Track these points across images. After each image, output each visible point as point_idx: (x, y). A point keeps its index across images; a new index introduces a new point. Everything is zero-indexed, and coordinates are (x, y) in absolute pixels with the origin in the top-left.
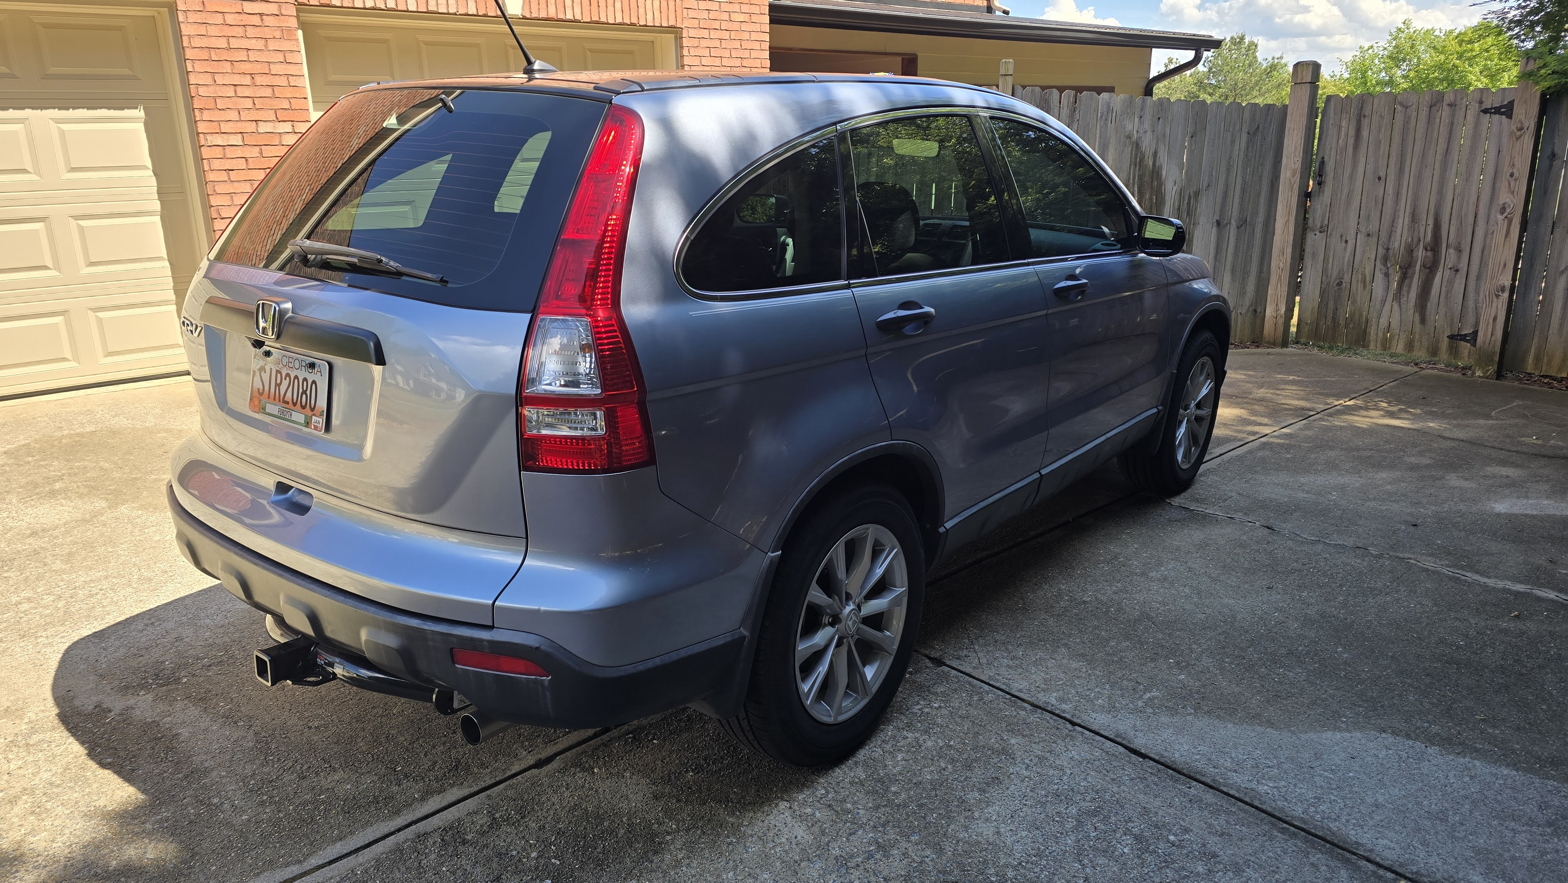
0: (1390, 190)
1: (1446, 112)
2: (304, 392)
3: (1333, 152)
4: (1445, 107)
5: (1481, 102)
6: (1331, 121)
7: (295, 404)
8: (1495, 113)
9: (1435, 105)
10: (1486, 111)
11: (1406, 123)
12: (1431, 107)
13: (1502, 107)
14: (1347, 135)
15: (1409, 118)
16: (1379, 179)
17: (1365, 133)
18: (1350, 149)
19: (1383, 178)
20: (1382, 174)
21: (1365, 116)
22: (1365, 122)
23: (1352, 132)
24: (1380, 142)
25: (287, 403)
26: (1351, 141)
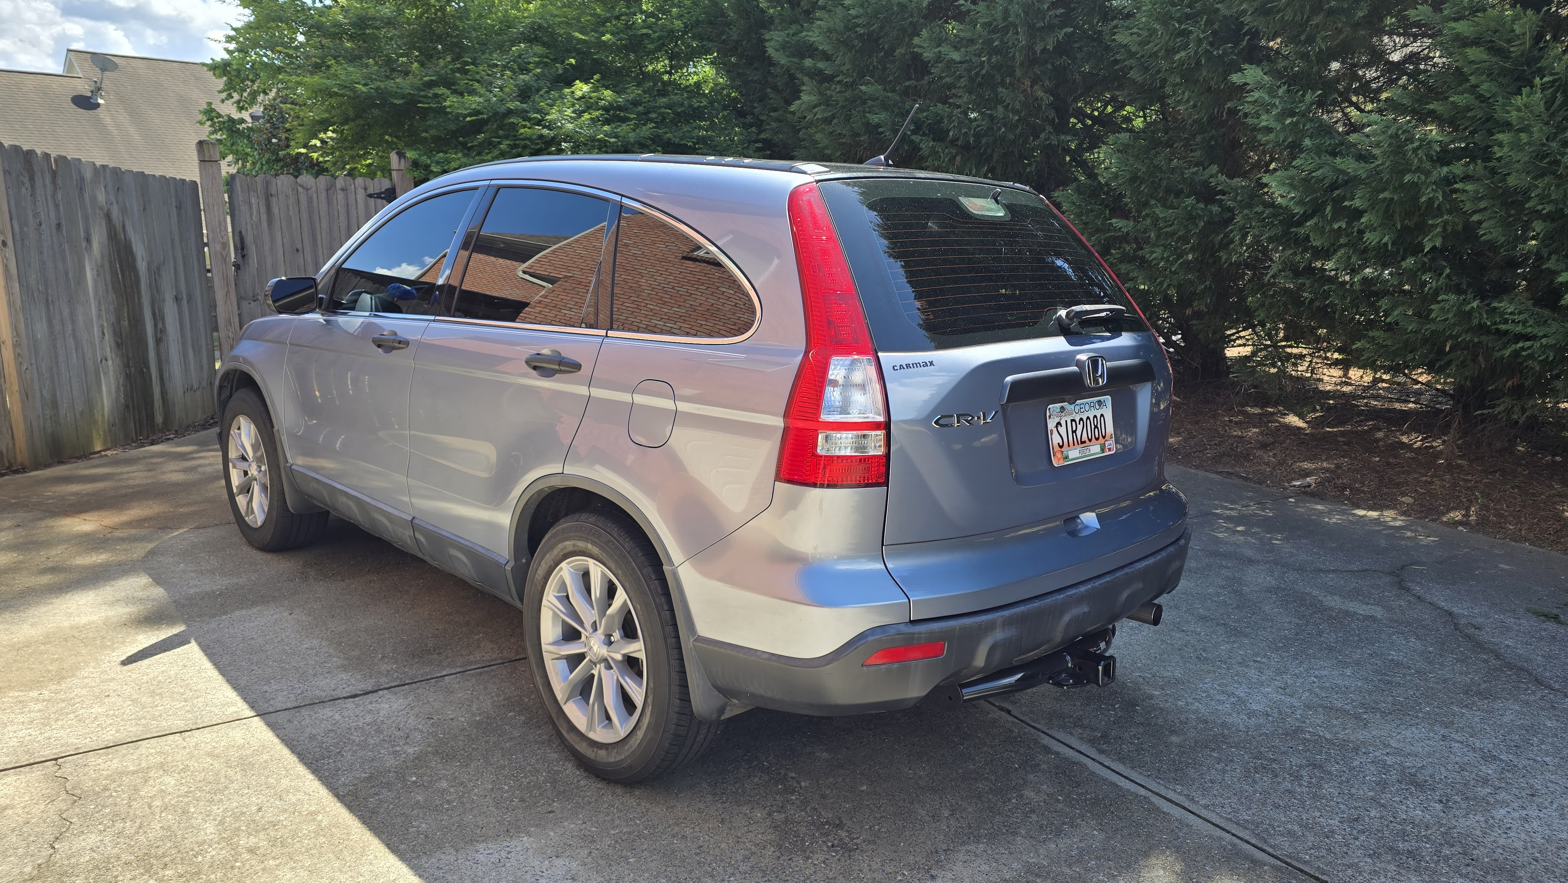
0: (309, 260)
1: (341, 195)
2: (1096, 427)
3: (249, 227)
4: (339, 192)
5: (366, 189)
6: (241, 199)
7: (1090, 440)
8: (377, 198)
9: (330, 189)
10: (370, 196)
11: (310, 201)
12: (327, 190)
13: (382, 193)
14: (259, 212)
15: (311, 198)
16: (297, 250)
17: (275, 210)
18: (265, 224)
19: (301, 250)
20: (299, 247)
21: (271, 195)
22: (274, 200)
23: (263, 209)
24: (291, 218)
25: (1085, 442)
26: (264, 217)
